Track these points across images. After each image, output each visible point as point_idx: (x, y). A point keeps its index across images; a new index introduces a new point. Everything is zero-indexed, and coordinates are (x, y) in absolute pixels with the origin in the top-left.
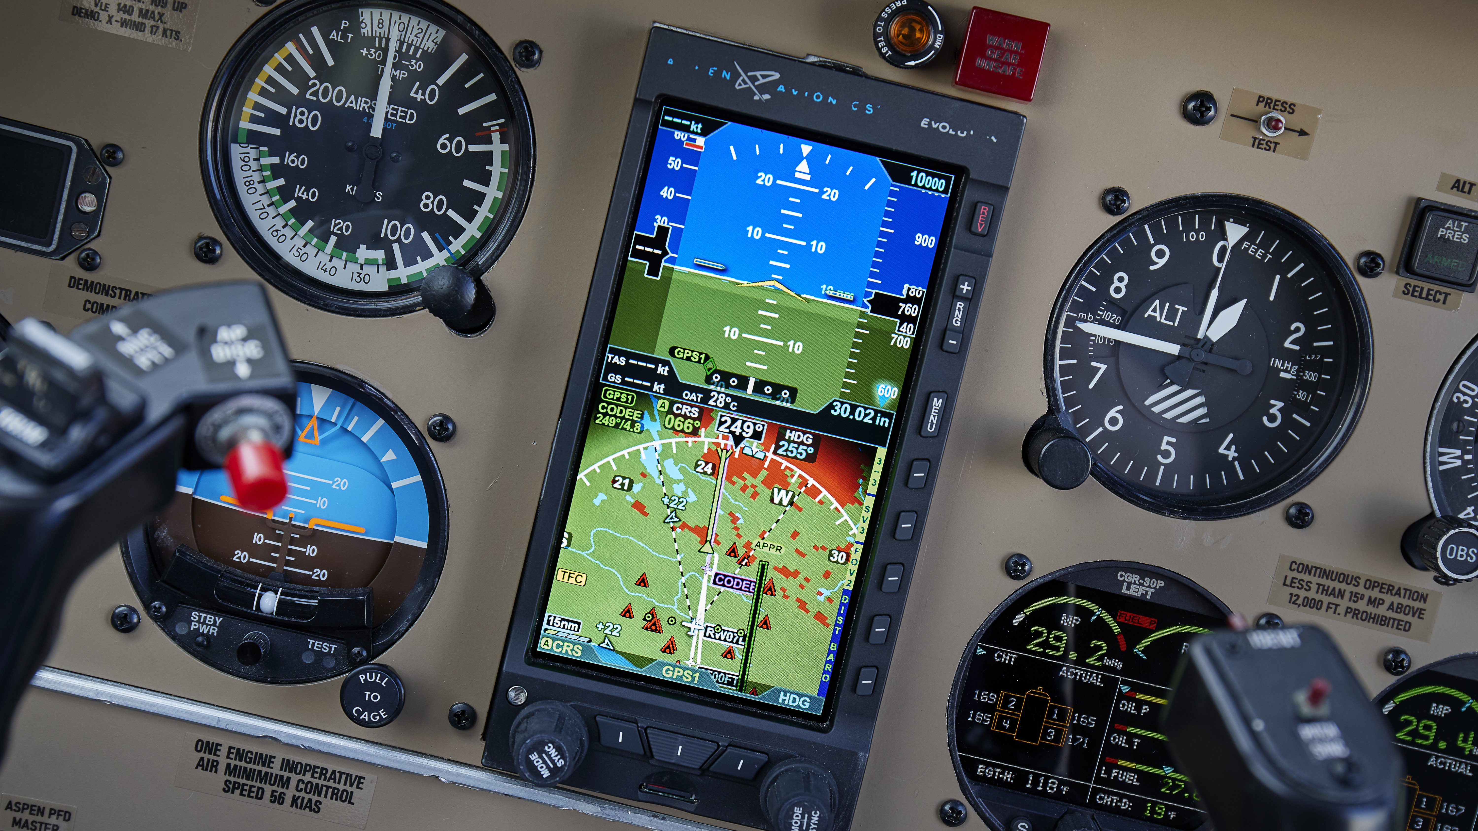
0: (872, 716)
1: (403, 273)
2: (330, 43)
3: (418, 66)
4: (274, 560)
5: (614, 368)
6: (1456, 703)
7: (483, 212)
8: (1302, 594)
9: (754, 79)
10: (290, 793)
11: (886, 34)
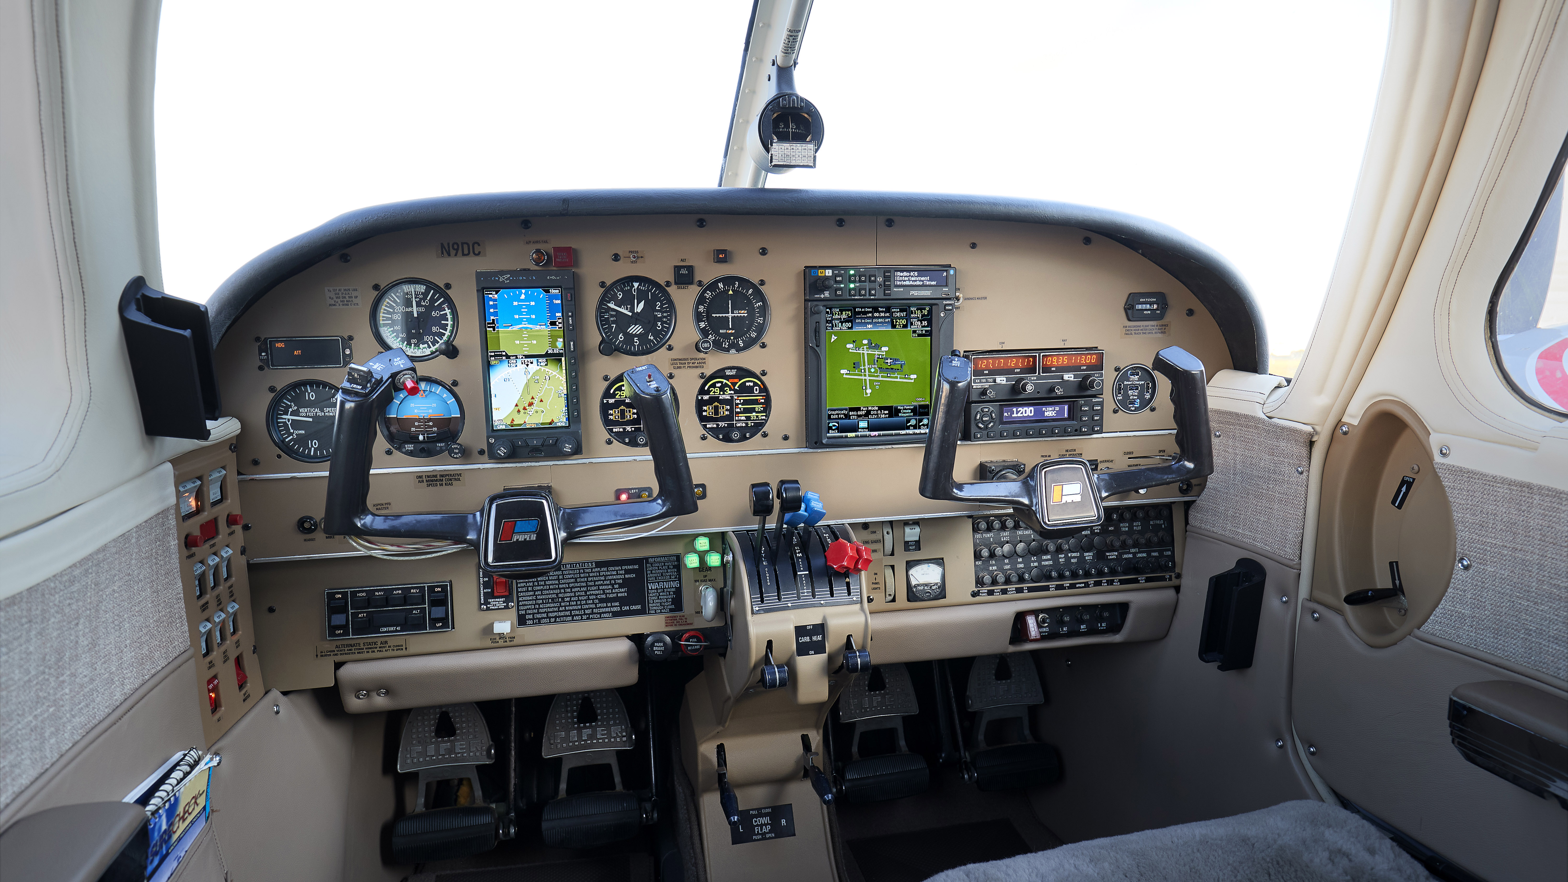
0: (580, 422)
1: (433, 349)
2: (397, 296)
3: (421, 296)
4: (422, 428)
5: (491, 356)
6: (722, 382)
7: (449, 328)
8: (676, 366)
9: (504, 278)
10: (444, 482)
11: (533, 259)
